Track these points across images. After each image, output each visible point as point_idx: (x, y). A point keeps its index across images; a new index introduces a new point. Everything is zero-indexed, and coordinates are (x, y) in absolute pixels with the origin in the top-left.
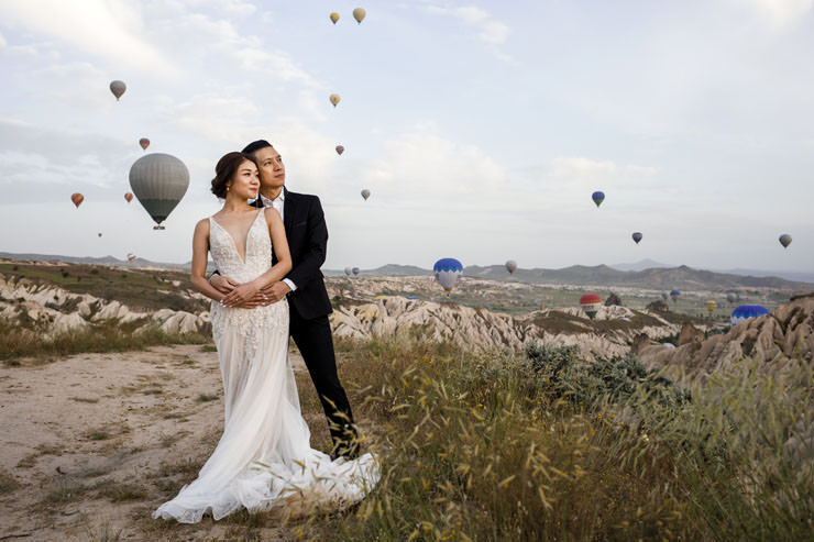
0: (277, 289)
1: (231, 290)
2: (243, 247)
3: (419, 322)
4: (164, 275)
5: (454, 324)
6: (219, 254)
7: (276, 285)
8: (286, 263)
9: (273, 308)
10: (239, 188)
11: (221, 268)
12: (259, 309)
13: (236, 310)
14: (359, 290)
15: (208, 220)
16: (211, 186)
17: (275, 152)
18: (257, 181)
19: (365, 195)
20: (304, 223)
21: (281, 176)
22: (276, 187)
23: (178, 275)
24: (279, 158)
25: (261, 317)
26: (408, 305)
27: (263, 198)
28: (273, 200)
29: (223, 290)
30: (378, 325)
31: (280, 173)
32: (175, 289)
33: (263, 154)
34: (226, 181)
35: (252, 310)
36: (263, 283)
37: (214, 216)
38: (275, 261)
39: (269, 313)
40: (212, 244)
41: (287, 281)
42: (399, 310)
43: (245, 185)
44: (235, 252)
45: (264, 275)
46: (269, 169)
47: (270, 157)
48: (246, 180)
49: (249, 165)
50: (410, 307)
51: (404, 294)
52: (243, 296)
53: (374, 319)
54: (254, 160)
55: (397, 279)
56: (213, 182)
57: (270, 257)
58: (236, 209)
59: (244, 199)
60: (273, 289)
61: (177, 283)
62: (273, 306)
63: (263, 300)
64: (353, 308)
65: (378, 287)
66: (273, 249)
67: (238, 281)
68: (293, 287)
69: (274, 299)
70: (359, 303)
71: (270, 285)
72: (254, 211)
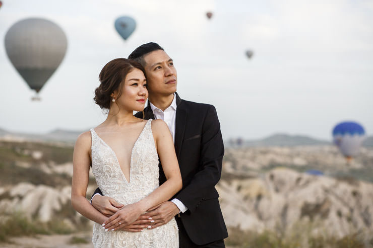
0: (164, 210)
1: (114, 212)
2: (128, 164)
3: (311, 200)
4: (23, 146)
5: (353, 202)
6: (101, 172)
7: (164, 206)
8: (176, 182)
9: (161, 232)
10: (125, 100)
11: (103, 187)
12: (145, 232)
13: (119, 233)
14: (241, 162)
15: (89, 133)
16: (94, 96)
17: (166, 56)
18: (145, 91)
19: (249, 55)
20: (198, 136)
21: (173, 82)
22: (167, 95)
23: (38, 146)
24: (170, 63)
25: (147, 242)
26: (299, 180)
27: (153, 107)
28: (164, 109)
29: (105, 212)
30: (264, 203)
31: (171, 78)
32: (35, 161)
33: (153, 58)
34: (111, 91)
35: (137, 234)
36: (149, 204)
37: (96, 129)
38: (163, 179)
39: (156, 236)
40: (93, 161)
41: (176, 202)
42: (288, 187)
43: (131, 97)
44: (118, 170)
45: (150, 195)
46: (159, 75)
47: (161, 61)
48: (133, 91)
49: (136, 74)
50: (302, 183)
51: (293, 167)
52: (127, 219)
53: (259, 197)
54: (142, 68)
55: (286, 150)
56: (97, 91)
57: (157, 174)
58: (120, 121)
59: (130, 111)
60: (160, 210)
61: (37, 155)
62: (160, 230)
63: (149, 223)
64: (235, 183)
65: (265, 160)
66: (160, 166)
67: (121, 202)
68: (182, 208)
69: (161, 222)
70: (242, 177)
71: (156, 207)
72: (141, 123)
